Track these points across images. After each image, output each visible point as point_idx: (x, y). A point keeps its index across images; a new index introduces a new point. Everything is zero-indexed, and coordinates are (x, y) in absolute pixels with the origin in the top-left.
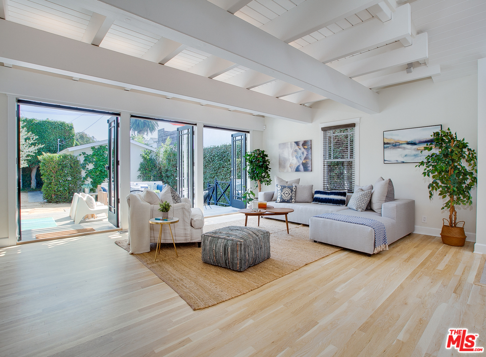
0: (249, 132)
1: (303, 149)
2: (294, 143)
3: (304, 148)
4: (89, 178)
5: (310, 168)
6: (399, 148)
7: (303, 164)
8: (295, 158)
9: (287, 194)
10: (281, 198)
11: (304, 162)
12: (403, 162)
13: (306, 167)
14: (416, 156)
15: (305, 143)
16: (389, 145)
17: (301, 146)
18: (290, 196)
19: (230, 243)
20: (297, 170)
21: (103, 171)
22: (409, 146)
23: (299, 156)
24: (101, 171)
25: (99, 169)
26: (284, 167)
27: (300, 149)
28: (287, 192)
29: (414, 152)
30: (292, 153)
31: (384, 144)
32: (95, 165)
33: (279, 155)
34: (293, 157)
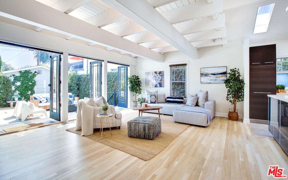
0: (129, 66)
1: (159, 76)
2: (154, 73)
3: (160, 75)
4: (17, 91)
5: (163, 86)
6: (208, 76)
7: (159, 83)
8: (154, 80)
9: (153, 99)
10: (151, 101)
11: (160, 82)
12: (210, 83)
13: (161, 85)
14: (215, 80)
15: (160, 73)
17: (158, 74)
18: (155, 100)
19: (147, 125)
20: (156, 86)
21: (28, 87)
22: (212, 76)
23: (157, 79)
24: (26, 87)
25: (25, 85)
26: (148, 85)
27: (157, 76)
28: (153, 98)
29: (215, 79)
30: (153, 78)
31: (201, 74)
32: (22, 83)
33: (146, 79)
34: (153, 79)
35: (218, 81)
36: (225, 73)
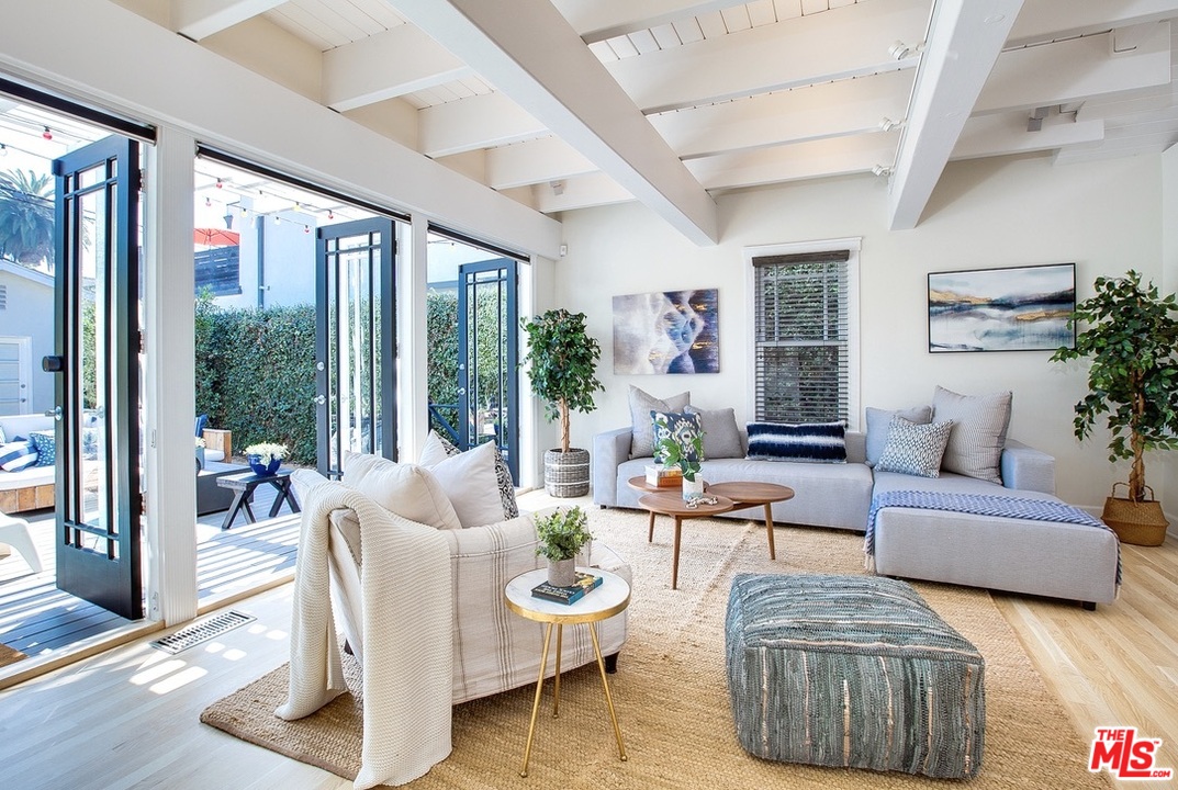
0: (527, 258)
1: (692, 314)
2: (662, 297)
3: (697, 311)
5: (714, 365)
6: (969, 315)
7: (692, 353)
8: (666, 337)
9: (686, 437)
11: (696, 347)
13: (703, 361)
15: (699, 297)
16: (943, 308)
17: (686, 307)
20: (675, 368)
23: (680, 331)
26: (632, 361)
27: (683, 312)
28: (686, 431)
30: (658, 323)
31: (931, 303)
33: (615, 332)
34: (660, 333)
35: (1026, 339)
36: (1065, 299)
